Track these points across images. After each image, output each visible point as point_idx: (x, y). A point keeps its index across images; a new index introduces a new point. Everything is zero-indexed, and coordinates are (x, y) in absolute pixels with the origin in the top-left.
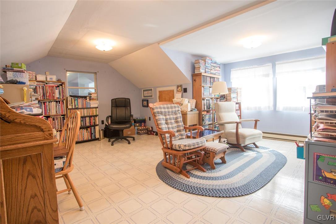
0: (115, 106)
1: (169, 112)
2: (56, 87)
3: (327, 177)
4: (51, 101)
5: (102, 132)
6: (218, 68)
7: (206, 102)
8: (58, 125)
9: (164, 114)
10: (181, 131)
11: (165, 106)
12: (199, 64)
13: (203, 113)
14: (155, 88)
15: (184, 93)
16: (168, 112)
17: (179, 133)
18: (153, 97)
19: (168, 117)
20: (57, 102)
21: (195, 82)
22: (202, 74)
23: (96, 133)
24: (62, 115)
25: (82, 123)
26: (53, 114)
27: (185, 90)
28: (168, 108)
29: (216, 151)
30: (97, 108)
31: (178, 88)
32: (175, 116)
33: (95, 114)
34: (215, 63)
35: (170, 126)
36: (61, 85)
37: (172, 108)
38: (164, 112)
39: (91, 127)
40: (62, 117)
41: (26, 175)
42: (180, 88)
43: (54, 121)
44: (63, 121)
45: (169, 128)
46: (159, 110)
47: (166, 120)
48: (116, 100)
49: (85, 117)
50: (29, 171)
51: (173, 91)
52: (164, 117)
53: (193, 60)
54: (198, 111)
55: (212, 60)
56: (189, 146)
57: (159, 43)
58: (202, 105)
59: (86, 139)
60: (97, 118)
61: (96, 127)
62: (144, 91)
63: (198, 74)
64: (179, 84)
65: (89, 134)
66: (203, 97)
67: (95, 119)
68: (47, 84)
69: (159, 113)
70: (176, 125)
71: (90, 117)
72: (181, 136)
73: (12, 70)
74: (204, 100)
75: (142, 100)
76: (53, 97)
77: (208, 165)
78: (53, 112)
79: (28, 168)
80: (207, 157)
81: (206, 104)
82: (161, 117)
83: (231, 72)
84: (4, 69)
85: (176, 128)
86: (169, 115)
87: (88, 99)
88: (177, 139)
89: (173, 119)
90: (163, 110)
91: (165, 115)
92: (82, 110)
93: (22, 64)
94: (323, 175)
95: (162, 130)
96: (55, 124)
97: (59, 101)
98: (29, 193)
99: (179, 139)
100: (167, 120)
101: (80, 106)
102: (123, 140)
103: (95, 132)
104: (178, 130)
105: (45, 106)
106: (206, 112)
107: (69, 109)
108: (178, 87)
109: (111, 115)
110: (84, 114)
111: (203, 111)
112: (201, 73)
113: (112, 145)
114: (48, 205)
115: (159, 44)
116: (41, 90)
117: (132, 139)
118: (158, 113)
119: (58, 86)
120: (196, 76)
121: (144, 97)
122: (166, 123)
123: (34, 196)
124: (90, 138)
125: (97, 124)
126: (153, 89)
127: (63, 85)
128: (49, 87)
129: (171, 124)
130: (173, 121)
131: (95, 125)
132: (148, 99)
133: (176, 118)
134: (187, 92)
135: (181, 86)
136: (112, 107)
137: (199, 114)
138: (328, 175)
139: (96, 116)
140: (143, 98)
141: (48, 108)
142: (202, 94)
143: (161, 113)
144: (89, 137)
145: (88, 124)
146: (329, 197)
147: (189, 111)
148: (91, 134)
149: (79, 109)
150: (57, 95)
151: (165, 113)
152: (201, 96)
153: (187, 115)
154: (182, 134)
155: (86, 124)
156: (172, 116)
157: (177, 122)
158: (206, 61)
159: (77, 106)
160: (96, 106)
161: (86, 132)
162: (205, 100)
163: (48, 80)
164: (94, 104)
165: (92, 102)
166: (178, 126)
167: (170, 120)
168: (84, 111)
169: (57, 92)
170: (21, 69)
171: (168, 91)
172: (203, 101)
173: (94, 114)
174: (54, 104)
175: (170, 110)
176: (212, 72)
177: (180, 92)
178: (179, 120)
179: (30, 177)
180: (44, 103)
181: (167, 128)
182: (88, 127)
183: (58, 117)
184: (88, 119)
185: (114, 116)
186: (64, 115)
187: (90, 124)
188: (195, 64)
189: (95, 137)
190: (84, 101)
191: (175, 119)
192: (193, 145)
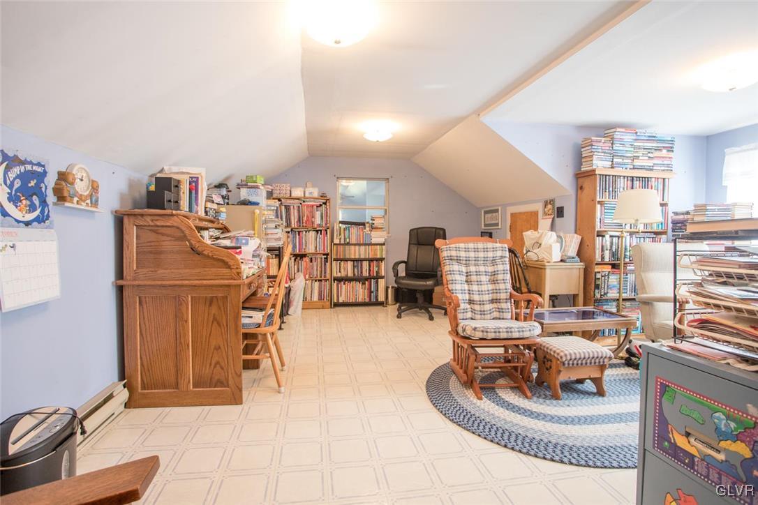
0: (416, 242)
1: (476, 259)
2: (317, 207)
3: (678, 444)
4: (309, 229)
5: (392, 291)
6: (664, 151)
7: (612, 243)
8: (317, 270)
9: (464, 262)
10: (499, 302)
11: (471, 246)
12: (590, 147)
13: (597, 269)
14: (505, 206)
15: (559, 219)
16: (474, 259)
17: (495, 305)
18: (500, 227)
19: (473, 269)
20: (317, 231)
21: (582, 192)
22: (597, 173)
23: (379, 290)
24: (324, 255)
25: (356, 270)
26: (310, 251)
27: (560, 212)
28: (476, 250)
29: (561, 357)
30: (384, 244)
31: (545, 207)
32: (490, 269)
33: (379, 256)
34: (652, 138)
35: (475, 288)
36: (325, 203)
37: (485, 250)
38: (464, 259)
39: (371, 279)
40: (323, 257)
41: (211, 319)
42: (549, 206)
43: (311, 264)
44: (325, 264)
45: (471, 292)
46: (454, 253)
47: (468, 274)
48: (417, 232)
49: (362, 260)
50: (214, 315)
51: (536, 214)
52: (464, 269)
53: (578, 138)
54: (582, 264)
55: (636, 133)
56: (483, 331)
57: (478, 112)
58: (594, 248)
59: (360, 300)
60: (383, 264)
61: (379, 280)
62: (486, 212)
63: (587, 172)
64: (548, 198)
65: (366, 291)
66: (598, 228)
67: (378, 266)
68: (304, 202)
69: (454, 259)
70: (491, 287)
71: (371, 260)
72: (499, 312)
73: (246, 186)
74: (603, 236)
75: (482, 232)
76: (313, 223)
77: (549, 388)
78: (311, 249)
79: (213, 312)
80: (547, 369)
81: (611, 247)
82: (456, 267)
83: (727, 158)
84: (238, 185)
85: (488, 294)
86: (475, 265)
87: (367, 229)
88: (488, 316)
89: (486, 275)
90: (463, 254)
91: (467, 265)
92: (357, 247)
93: (258, 176)
94: (670, 438)
95: (453, 293)
96: (313, 268)
97: (321, 231)
98: (213, 343)
99: (493, 319)
100: (470, 275)
101: (353, 241)
102: (423, 311)
103: (377, 290)
104: (495, 298)
105: (299, 238)
106: (610, 266)
107: (334, 244)
108: (546, 204)
109: (406, 260)
110: (360, 255)
111: (597, 264)
112: (594, 171)
113: (399, 316)
114: (232, 366)
115: (479, 115)
116: (296, 211)
117: (443, 311)
118: (451, 259)
119: (321, 205)
120: (583, 177)
121: (485, 225)
122: (467, 281)
123: (218, 348)
124: (367, 300)
125: (383, 275)
126: (500, 208)
127: (328, 204)
128: (308, 206)
129: (478, 285)
130: (484, 278)
131: (378, 277)
132: (489, 231)
133: (494, 273)
134: (563, 217)
135: (552, 202)
136: (410, 244)
137: (585, 269)
138: (681, 441)
139: (382, 259)
140: (483, 227)
141: (304, 241)
142: (598, 220)
143: (458, 260)
144: (366, 297)
145: (365, 274)
146: (680, 500)
147: (554, 260)
148: (371, 292)
149: (352, 244)
150: (318, 221)
151: (466, 260)
152: (594, 228)
153: (545, 269)
154: (502, 309)
155: (362, 272)
156: (482, 268)
157: (494, 282)
158: (615, 137)
159: (348, 240)
160: (381, 240)
161: (362, 288)
162: (607, 237)
163: (307, 195)
164: (377, 237)
165: (374, 234)
166: (496, 291)
167: (477, 275)
168: (359, 250)
169: (318, 214)
170: (256, 184)
171: (527, 213)
172: (598, 240)
173: (377, 255)
174: (313, 234)
175: (481, 255)
176: (637, 163)
177: (550, 216)
178: (500, 277)
179: (215, 323)
180: (299, 232)
181: (466, 292)
182: (366, 279)
183: (319, 256)
184: (365, 264)
185: (412, 261)
186: (328, 255)
187: (369, 273)
188: (583, 148)
189: (377, 300)
190: (361, 232)
191: (491, 276)
192: (495, 332)
